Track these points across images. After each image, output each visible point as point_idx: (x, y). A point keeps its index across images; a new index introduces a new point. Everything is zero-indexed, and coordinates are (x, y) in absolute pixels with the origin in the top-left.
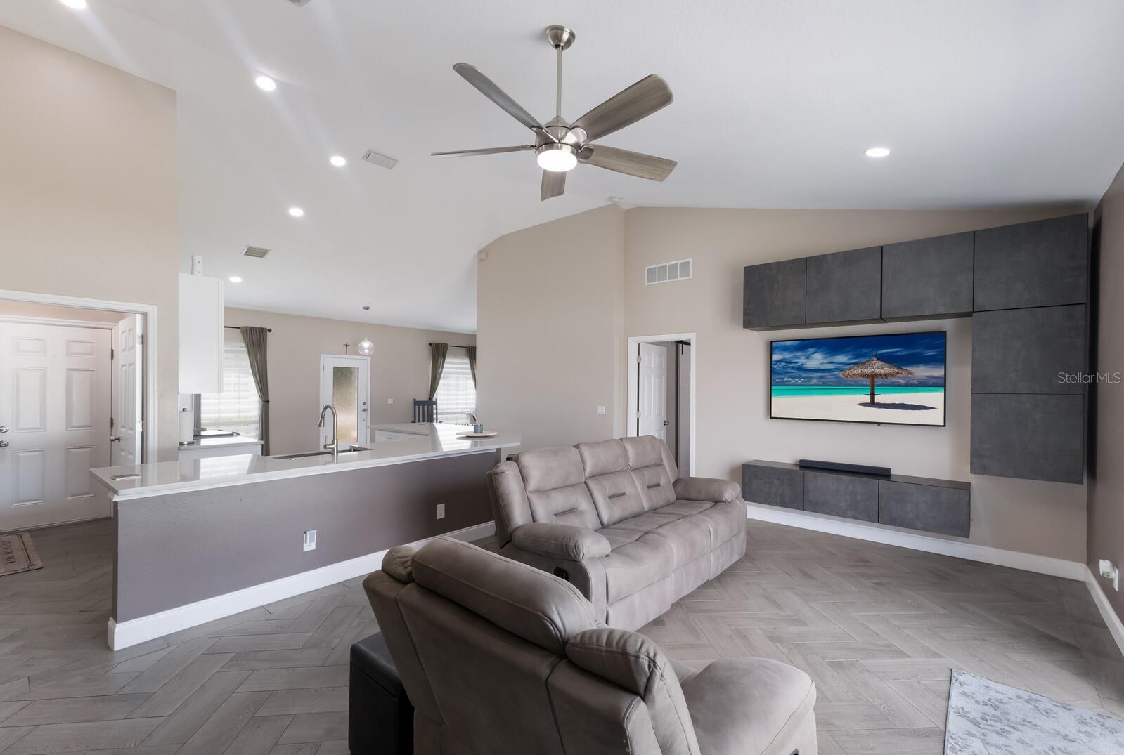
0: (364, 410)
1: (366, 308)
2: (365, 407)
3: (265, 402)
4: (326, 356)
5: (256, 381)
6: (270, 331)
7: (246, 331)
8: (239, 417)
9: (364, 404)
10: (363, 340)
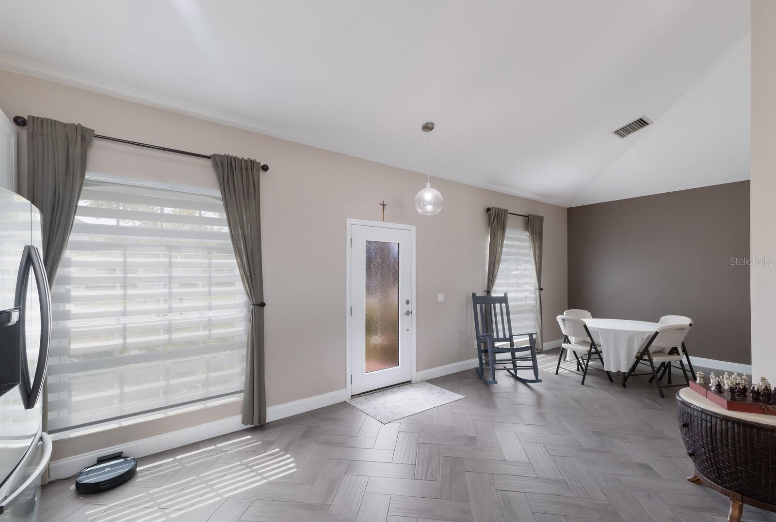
0: (408, 313)
1: (428, 127)
2: (408, 308)
3: (258, 305)
4: (355, 221)
5: (241, 266)
6: (265, 168)
7: (222, 164)
8: (210, 336)
9: (408, 302)
10: (425, 187)
